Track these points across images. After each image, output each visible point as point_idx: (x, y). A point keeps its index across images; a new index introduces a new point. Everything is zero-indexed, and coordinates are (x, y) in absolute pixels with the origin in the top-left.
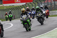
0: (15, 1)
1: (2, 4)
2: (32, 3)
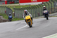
1: (18, 3)
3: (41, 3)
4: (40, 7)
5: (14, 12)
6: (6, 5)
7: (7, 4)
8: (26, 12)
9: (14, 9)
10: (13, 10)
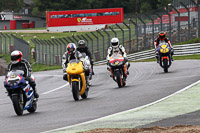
0: (79, 20)
1: (44, 26)
2: (121, 25)
3: (103, 26)
4: (100, 38)
5: (33, 50)
6: (13, 31)
7: (15, 28)
8: (71, 50)
9: (35, 41)
10: (33, 45)
